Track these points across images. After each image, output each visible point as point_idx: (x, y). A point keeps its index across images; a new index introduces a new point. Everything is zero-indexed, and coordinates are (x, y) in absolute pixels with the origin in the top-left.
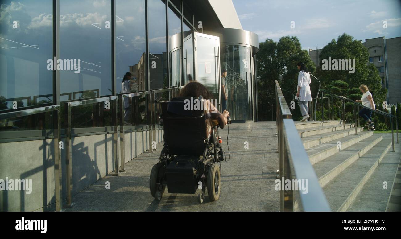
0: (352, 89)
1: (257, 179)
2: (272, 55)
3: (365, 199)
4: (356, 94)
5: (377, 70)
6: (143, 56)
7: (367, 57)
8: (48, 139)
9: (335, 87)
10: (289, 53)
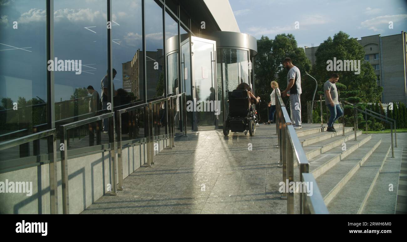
0: (351, 92)
2: (268, 53)
4: (354, 97)
5: (373, 68)
6: (137, 53)
7: (363, 55)
8: (43, 165)
10: (285, 51)
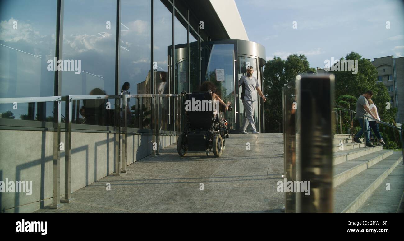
1: (261, 179)
2: (280, 73)
3: (374, 203)
5: (386, 89)
6: (149, 74)
7: (376, 76)
8: (47, 132)
9: (343, 101)
10: (297, 72)
